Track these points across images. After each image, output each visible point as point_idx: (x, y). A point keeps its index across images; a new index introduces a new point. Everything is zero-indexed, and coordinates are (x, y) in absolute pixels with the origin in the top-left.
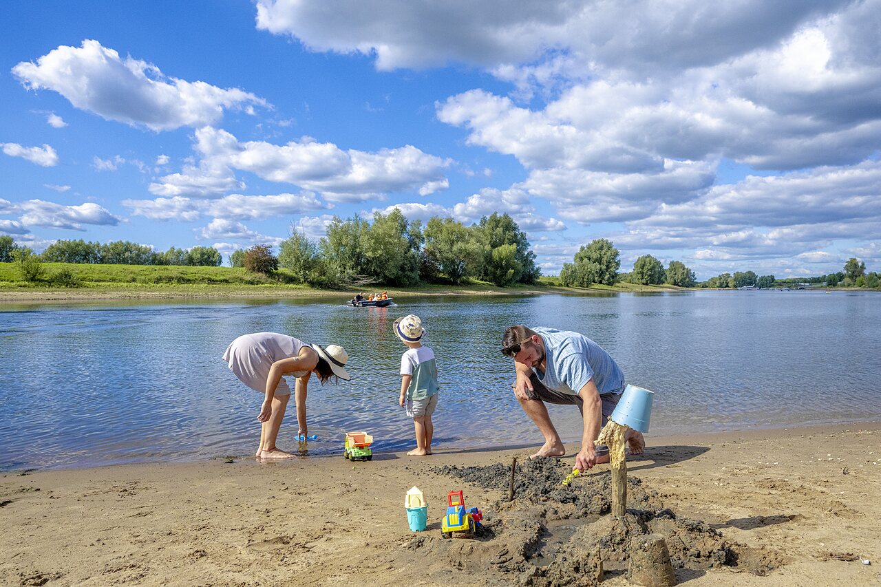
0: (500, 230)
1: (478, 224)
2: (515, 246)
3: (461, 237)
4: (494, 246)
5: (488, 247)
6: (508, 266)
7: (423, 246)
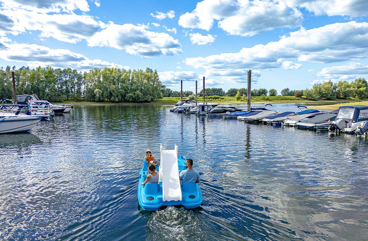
0: (360, 83)
1: (354, 82)
2: (365, 88)
3: (348, 86)
4: (358, 88)
5: (356, 88)
6: (363, 94)
7: (337, 89)
